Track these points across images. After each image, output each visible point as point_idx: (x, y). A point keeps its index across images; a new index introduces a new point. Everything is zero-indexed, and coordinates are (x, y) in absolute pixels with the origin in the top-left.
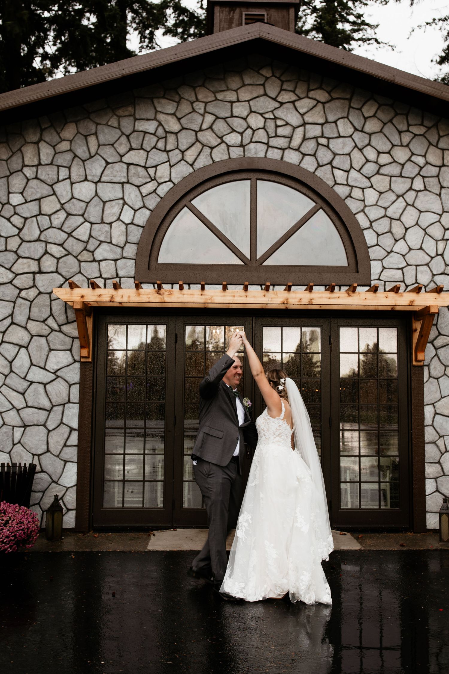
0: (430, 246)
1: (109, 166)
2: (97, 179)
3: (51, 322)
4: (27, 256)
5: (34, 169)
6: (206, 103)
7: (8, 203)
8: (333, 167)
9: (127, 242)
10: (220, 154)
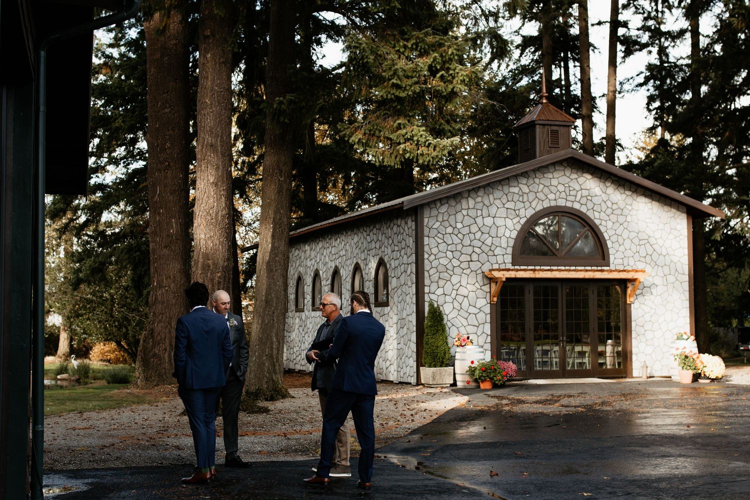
0: (634, 249)
1: (499, 209)
2: (494, 216)
3: (477, 284)
4: (465, 253)
5: (466, 211)
6: (540, 179)
7: (456, 227)
8: (594, 211)
9: (508, 246)
10: (546, 204)
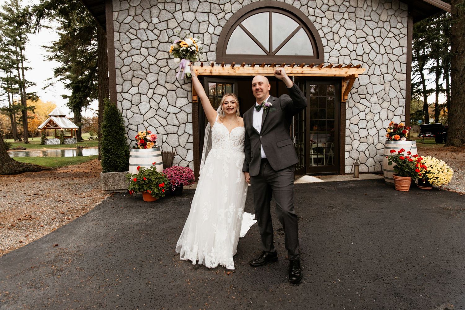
0: (351, 46)
1: (201, 3)
2: (195, 11)
3: (176, 83)
4: (163, 50)
5: (163, 4)
7: (151, 22)
8: (308, 6)
9: (211, 43)
